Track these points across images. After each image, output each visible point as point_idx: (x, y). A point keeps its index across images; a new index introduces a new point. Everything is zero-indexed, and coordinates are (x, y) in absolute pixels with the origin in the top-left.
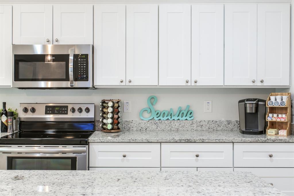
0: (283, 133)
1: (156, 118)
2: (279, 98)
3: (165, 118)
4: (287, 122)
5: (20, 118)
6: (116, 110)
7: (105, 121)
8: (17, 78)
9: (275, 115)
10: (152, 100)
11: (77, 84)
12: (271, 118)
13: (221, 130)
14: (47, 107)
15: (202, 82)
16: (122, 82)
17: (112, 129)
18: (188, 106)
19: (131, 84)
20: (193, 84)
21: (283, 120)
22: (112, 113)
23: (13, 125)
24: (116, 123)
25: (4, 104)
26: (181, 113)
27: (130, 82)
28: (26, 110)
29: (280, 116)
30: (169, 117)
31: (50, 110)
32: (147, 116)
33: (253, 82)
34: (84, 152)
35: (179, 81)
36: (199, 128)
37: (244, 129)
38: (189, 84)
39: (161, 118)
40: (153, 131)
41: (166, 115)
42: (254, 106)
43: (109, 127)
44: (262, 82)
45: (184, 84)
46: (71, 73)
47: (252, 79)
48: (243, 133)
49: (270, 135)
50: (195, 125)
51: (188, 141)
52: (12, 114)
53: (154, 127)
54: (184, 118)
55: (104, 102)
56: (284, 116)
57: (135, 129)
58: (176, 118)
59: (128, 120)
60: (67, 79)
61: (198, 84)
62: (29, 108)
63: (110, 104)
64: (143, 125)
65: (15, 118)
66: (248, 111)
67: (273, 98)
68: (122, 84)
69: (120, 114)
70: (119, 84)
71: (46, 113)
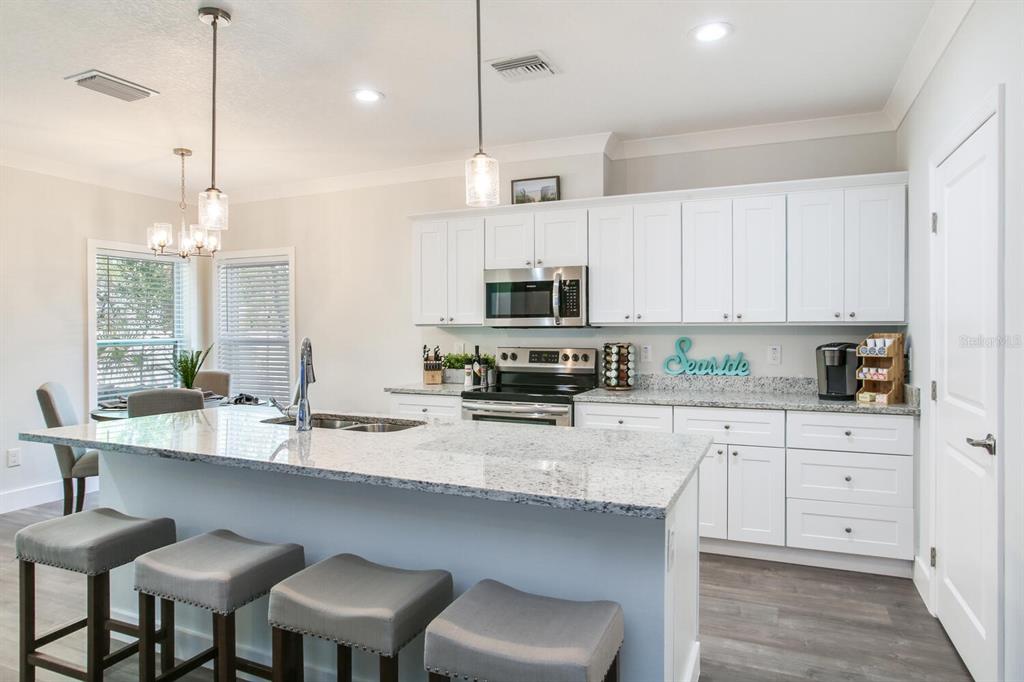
0: (882, 399)
1: (688, 372)
2: (879, 342)
3: (703, 372)
4: (890, 383)
5: (498, 367)
6: (622, 359)
7: (608, 374)
8: (490, 314)
9: (873, 370)
10: (683, 345)
11: (564, 321)
12: (867, 374)
13: (796, 393)
14: (531, 353)
15: (753, 316)
16: (627, 318)
17: (618, 385)
18: (741, 355)
19: (640, 320)
20: (736, 320)
21: (881, 378)
22: (618, 362)
23: (487, 375)
24: (622, 376)
25: (477, 348)
26: (728, 365)
27: (640, 317)
28: (505, 357)
29: (880, 371)
30: (709, 371)
31: (536, 356)
32: (676, 368)
33: (837, 316)
34: (566, 413)
35: (714, 316)
36: (758, 389)
37: (824, 393)
38: (729, 320)
39: (696, 371)
40: (685, 390)
41: (704, 366)
42: (837, 354)
43: (614, 382)
44: (852, 315)
45: (722, 320)
46: (556, 306)
47: (836, 311)
48: (821, 397)
49: (862, 402)
50: (751, 384)
51: (714, 405)
52: (487, 363)
53: (686, 384)
54: (733, 372)
55: (607, 347)
56: (885, 371)
57: (656, 387)
58: (721, 372)
59: (646, 373)
60: (551, 315)
61: (743, 320)
62: (509, 354)
63: (615, 350)
64: (668, 382)
65: (492, 368)
66: (828, 364)
67: (870, 342)
68: (628, 320)
69: (631, 365)
70: (624, 320)
71: (530, 361)
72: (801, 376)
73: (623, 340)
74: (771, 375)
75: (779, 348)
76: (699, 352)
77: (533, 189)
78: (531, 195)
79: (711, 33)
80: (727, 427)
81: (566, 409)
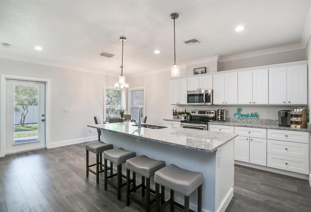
0: (299, 127)
1: (240, 117)
2: (298, 110)
3: (245, 117)
4: (302, 122)
5: (191, 115)
6: (222, 113)
7: (218, 117)
8: (188, 102)
9: (296, 118)
10: (239, 110)
11: (207, 104)
12: (294, 119)
13: (273, 124)
14: (199, 111)
15: (258, 102)
17: (221, 120)
18: (256, 113)
19: (227, 104)
20: (253, 103)
21: (298, 120)
22: (221, 114)
23: (188, 117)
24: (222, 118)
25: (185, 110)
26: (252, 115)
27: (226, 103)
28: (192, 112)
29: (298, 118)
30: (247, 117)
31: (200, 112)
32: (237, 116)
33: (284, 102)
34: (206, 127)
35: (247, 103)
36: (261, 122)
37: (281, 124)
38: (251, 103)
39: (243, 117)
41: (245, 116)
42: (284, 113)
43: (220, 119)
44: (289, 102)
45: (249, 103)
46: (204, 100)
47: (284, 101)
48: (279, 125)
49: (292, 127)
50: (259, 121)
51: (245, 126)
52: (188, 114)
53: (240, 121)
54: (254, 118)
55: (218, 110)
56: (300, 118)
57: (232, 121)
58: (250, 118)
59: (229, 117)
60: (203, 102)
61: (255, 103)
62: (193, 112)
63: (220, 111)
64: (235, 120)
65: (189, 115)
66: (281, 116)
67: (295, 110)
68: (223, 103)
69: (224, 115)
70: (222, 103)
71: (199, 114)
72: (274, 119)
73: (223, 108)
74: (265, 119)
75: (267, 111)
76: (244, 112)
77: (199, 71)
78: (199, 72)
79: (240, 29)
80: (249, 132)
81: (206, 126)
